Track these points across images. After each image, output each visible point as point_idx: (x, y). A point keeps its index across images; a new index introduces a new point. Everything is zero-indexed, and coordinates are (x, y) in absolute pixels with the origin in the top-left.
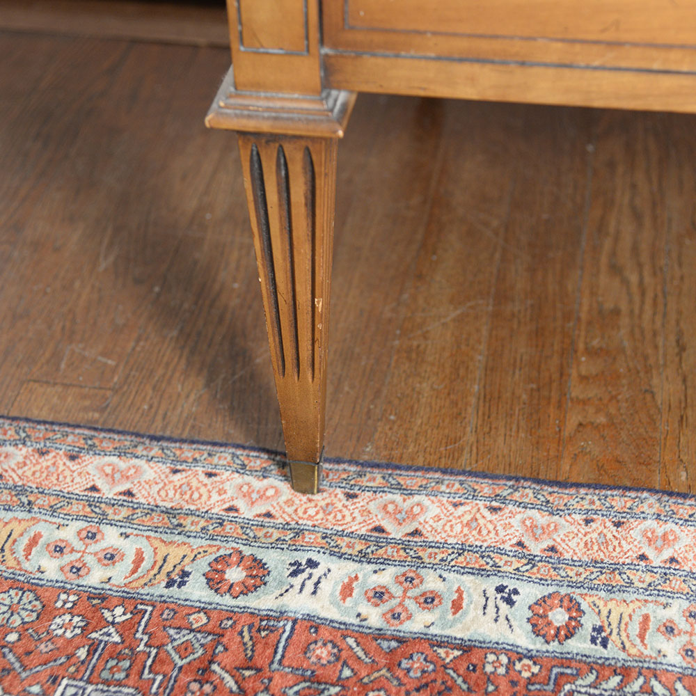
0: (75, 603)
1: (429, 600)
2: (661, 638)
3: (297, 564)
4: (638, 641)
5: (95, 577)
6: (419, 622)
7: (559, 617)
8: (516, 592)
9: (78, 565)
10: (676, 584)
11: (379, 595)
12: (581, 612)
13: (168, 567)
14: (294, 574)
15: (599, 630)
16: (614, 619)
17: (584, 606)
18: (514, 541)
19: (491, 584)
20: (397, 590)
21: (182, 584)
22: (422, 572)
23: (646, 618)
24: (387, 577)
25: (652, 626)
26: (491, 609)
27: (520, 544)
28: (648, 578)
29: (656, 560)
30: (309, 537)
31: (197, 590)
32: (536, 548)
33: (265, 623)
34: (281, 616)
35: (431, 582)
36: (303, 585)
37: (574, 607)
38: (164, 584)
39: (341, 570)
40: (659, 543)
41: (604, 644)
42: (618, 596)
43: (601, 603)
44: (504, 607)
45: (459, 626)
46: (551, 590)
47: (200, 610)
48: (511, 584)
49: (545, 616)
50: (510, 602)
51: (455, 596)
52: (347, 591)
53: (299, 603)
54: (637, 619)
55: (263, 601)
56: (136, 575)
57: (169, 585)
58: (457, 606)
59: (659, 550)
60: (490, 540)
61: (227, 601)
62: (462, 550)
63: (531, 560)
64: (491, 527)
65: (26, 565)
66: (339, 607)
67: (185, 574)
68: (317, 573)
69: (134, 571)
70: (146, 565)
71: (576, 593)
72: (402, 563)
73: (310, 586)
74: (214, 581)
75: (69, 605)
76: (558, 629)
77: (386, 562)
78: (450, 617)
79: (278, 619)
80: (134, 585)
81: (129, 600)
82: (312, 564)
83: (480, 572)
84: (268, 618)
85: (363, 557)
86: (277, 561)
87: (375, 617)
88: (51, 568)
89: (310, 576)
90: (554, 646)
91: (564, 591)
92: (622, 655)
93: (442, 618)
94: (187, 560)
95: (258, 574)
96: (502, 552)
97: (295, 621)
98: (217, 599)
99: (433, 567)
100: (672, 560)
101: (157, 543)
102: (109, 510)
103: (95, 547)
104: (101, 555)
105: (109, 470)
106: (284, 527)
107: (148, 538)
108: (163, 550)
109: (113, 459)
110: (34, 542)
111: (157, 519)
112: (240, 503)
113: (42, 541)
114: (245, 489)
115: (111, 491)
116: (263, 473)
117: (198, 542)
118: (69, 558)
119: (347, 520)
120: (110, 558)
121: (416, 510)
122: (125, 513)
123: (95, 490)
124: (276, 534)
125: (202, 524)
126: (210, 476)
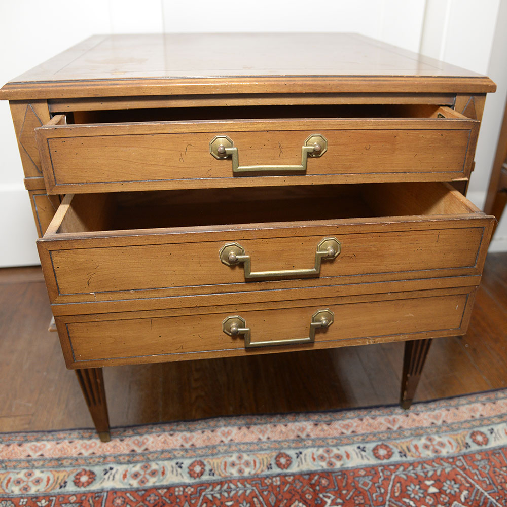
0: (27, 502)
1: (153, 473)
2: (231, 468)
3: (106, 470)
4: (223, 471)
5: (33, 490)
6: (152, 482)
7: (198, 469)
8: (182, 463)
9: (26, 487)
10: (233, 448)
11: (136, 475)
12: (204, 465)
13: (59, 481)
14: (105, 474)
15: (211, 470)
16: (216, 465)
17: (205, 463)
18: (180, 445)
19: (173, 463)
20: (142, 472)
21: (65, 486)
22: (150, 463)
23: (225, 463)
24: (138, 468)
25: (228, 465)
26: (175, 472)
27: (182, 446)
28: (225, 448)
29: (226, 441)
30: (109, 459)
31: (71, 488)
32: (187, 446)
33: (97, 495)
34: (102, 491)
35: (154, 466)
36: (109, 477)
37: (202, 464)
38: (58, 488)
39: (121, 469)
40: (226, 435)
41: (213, 475)
42: (215, 457)
43: (210, 461)
44: (179, 470)
45: (165, 480)
46: (193, 460)
47: (73, 495)
48: (180, 461)
49: (193, 470)
50: (181, 467)
51: (162, 470)
52: (125, 476)
53: (108, 485)
54: (223, 463)
55: (95, 487)
56: (48, 486)
57: (61, 487)
58: (163, 473)
59: (227, 437)
60: (172, 446)
61: (83, 489)
62: (163, 452)
63: (186, 450)
64: (171, 441)
65: (7, 491)
66: (122, 483)
67: (66, 482)
68: (113, 471)
69: (47, 485)
70: (51, 482)
71: (202, 459)
72: (142, 462)
73: (111, 477)
74: (77, 483)
75: (24, 503)
76: (198, 474)
77: (136, 462)
78: (161, 477)
79: (101, 493)
80: (48, 490)
81: (47, 497)
82: (111, 469)
83: (170, 459)
84: (98, 493)
85: (129, 462)
86: (98, 470)
87: (135, 484)
88: (16, 490)
89: (111, 474)
90: (197, 480)
91: (198, 459)
92: (220, 478)
93: (159, 478)
94: (66, 477)
95: (92, 476)
96: (176, 450)
97: (108, 492)
98: (78, 489)
99: (154, 461)
100: (231, 440)
101: (54, 472)
102: (35, 464)
103: (31, 479)
104: (34, 481)
105: (33, 447)
106: (100, 457)
107: (51, 471)
108: (57, 475)
109: (35, 443)
110: (9, 481)
111: (53, 463)
112: (83, 451)
113: (12, 480)
114: (84, 445)
115: (35, 456)
116: (90, 438)
117: (69, 469)
118: (22, 485)
119: (122, 449)
120: (38, 481)
121: (145, 441)
122: (41, 463)
123: (29, 456)
124: (97, 460)
125: (70, 461)
126: (70, 442)
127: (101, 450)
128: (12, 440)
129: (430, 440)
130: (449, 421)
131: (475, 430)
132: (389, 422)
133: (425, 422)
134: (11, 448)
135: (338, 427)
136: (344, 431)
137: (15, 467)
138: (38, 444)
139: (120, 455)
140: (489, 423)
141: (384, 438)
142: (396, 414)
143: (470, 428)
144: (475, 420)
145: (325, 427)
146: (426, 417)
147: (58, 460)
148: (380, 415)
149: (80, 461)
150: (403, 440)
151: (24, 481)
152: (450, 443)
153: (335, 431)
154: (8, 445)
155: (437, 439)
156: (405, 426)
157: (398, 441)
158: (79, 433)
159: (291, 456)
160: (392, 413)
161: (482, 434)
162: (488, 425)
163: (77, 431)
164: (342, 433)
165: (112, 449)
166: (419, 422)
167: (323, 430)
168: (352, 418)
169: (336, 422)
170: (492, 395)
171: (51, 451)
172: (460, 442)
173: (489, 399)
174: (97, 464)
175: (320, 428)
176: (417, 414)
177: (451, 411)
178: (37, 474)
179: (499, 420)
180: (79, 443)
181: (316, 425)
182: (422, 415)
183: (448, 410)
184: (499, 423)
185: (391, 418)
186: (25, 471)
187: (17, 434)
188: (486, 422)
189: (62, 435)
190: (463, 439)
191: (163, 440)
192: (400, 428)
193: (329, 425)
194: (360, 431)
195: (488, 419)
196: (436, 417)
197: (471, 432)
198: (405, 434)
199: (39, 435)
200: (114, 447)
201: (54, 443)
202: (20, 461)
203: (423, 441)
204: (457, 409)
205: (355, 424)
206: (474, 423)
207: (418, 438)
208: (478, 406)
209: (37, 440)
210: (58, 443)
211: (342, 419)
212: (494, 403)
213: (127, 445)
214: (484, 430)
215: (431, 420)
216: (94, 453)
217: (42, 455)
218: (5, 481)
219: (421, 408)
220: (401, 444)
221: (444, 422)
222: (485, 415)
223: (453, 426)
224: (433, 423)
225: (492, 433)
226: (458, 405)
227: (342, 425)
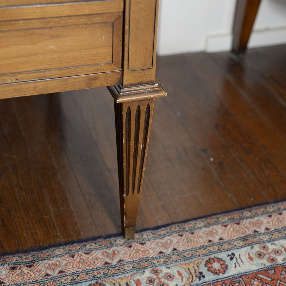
129: (156, 272)
130: (181, 249)
131: (212, 256)
132: (108, 256)
133: (151, 251)
135: (43, 268)
136: (49, 272)
140: (230, 247)
141: (99, 276)
142: (117, 246)
143: (205, 255)
144: (214, 244)
145: (25, 270)
146: (153, 246)
148: (97, 249)
150: (122, 276)
152: (180, 274)
153: (37, 274)
155: (164, 270)
156: (127, 259)
157: (116, 278)
160: (112, 245)
161: (219, 260)
162: (228, 250)
164: (47, 275)
166: (144, 252)
167: (22, 274)
168: (61, 256)
170: (236, 215)
172: (193, 271)
173: (232, 220)
175: (18, 271)
176: (143, 244)
177: (183, 237)
179: (242, 243)
181: (13, 269)
182: (148, 243)
183: (181, 236)
184: (242, 247)
185: (110, 251)
188: (226, 246)
190: (196, 268)
192: (120, 261)
193: (30, 267)
194: (71, 270)
195: (229, 243)
196: (165, 246)
197: (206, 258)
198: (126, 268)
203: (148, 273)
204: (193, 233)
205: (64, 262)
206: (211, 249)
207: (142, 271)
208: (219, 228)
211: (48, 258)
212: (238, 224)
214: (223, 255)
215: (159, 250)
219: (148, 236)
220: (120, 280)
221: (175, 249)
222: (226, 238)
223: (185, 254)
224: (161, 252)
225: (231, 259)
226: (194, 228)
227: (47, 265)
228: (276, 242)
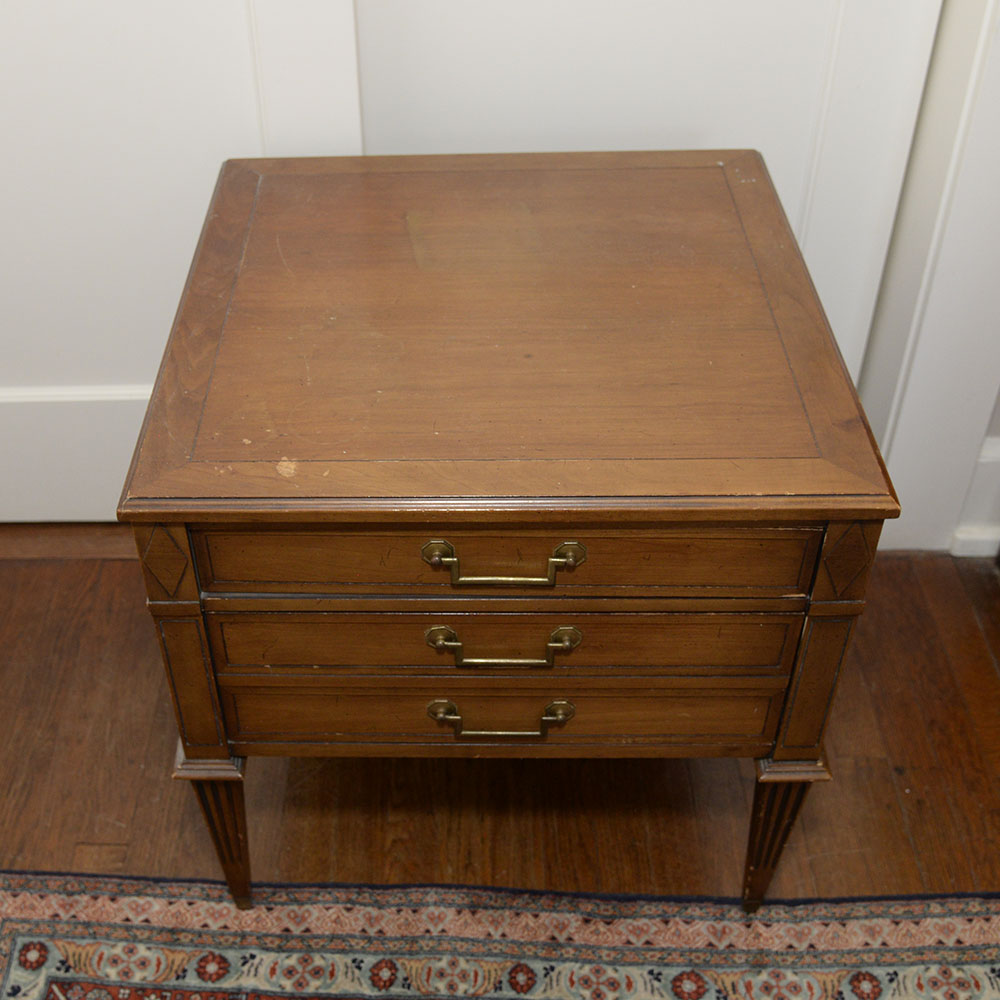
0: (129, 995)
1: (317, 972)
2: (437, 979)
3: (244, 958)
4: (425, 983)
5: (137, 977)
6: (314, 986)
7: (385, 974)
8: (362, 961)
9: (127, 970)
10: (445, 945)
11: (290, 972)
12: (396, 970)
13: (175, 968)
14: (244, 964)
15: (406, 979)
16: (414, 972)
17: (399, 965)
18: (360, 929)
19: (348, 959)
20: (300, 969)
21: (184, 977)
22: (312, 954)
23: (430, 969)
24: (293, 961)
25: (433, 974)
26: (350, 974)
27: (364, 931)
28: (431, 944)
29: (435, 932)
30: (250, 939)
31: (192, 981)
32: (372, 932)
34: (239, 991)
35: (318, 961)
36: (249, 971)
37: (393, 967)
38: (174, 978)
39: (266, 959)
40: (436, 920)
41: (409, 988)
42: (415, 957)
43: (406, 963)
44: (357, 971)
45: (334, 986)
46: (380, 957)
47: (196, 992)
48: (359, 957)
49: (377, 975)
50: (359, 968)
51: (330, 969)
52: (273, 971)
53: (249, 982)
54: (426, 970)
55: (228, 984)
56: (159, 974)
57: (178, 978)
58: (332, 974)
59: (436, 925)
60: (347, 930)
61: (210, 985)
62: (333, 938)
63: (370, 940)
64: (347, 921)
65: (100, 973)
66: (269, 981)
67: (185, 971)
68: (256, 961)
69: (157, 971)
70: (163, 967)
71: (394, 958)
72: (300, 951)
73: (253, 970)
74: (201, 973)
75: (126, 996)
76: (385, 982)
77: (291, 950)
78: (329, 981)
79: (238, 994)
80: (159, 980)
81: (158, 990)
82: (253, 957)
83: (343, 951)
84: (232, 993)
85: (280, 949)
86: (232, 955)
87: (288, 985)
88: (113, 974)
89: (252, 965)
90: (383, 992)
91: (388, 957)
92: (418, 993)
93: (325, 983)
94: (185, 962)
95: (224, 964)
96: (353, 937)
97: (247, 994)
98: (204, 984)
99: (318, 951)
100: (443, 931)
101: (167, 952)
102: (138, 933)
103: (134, 958)
104: (138, 963)
105: (134, 906)
106: (235, 934)
107: (162, 949)
108: (171, 956)
109: (135, 898)
110: (101, 958)
111: (165, 936)
112: (209, 921)
113: (105, 957)
114: (211, 911)
115: (137, 920)
116: (220, 899)
117: (189, 949)
118: (121, 966)
119: (269, 925)
120: (143, 964)
121: (306, 915)
122: (147, 934)
123: (128, 920)
124: (231, 939)
125: (190, 937)
126: (190, 904)
127: (237, 922)
128: (100, 889)
129: (777, 976)
130: (821, 947)
131: (864, 970)
132: (715, 934)
133: (777, 941)
134: (100, 902)
135: (624, 931)
136: (633, 939)
137: (108, 937)
138: (141, 901)
139: (266, 935)
140: (894, 960)
141: (697, 961)
142: (730, 919)
143: (854, 966)
144: (871, 951)
145: (602, 927)
146: (781, 933)
147: (172, 931)
148: (702, 918)
149: (205, 937)
150: (729, 970)
151: (123, 961)
152: (810, 988)
153: (616, 937)
154: (95, 898)
155: (790, 976)
156: (741, 945)
157: (720, 971)
158: (203, 889)
159: (536, 971)
160: (722, 917)
161: (872, 978)
162: (891, 965)
163: (200, 885)
164: (629, 942)
165: (254, 924)
166: (766, 939)
167: (596, 932)
168: (651, 917)
169: (622, 920)
170: (918, 907)
171: (161, 916)
172: (829, 987)
173: (910, 914)
174: (232, 946)
175: (592, 928)
176: (767, 926)
177: (829, 929)
178: (142, 951)
179: (914, 958)
180: (203, 906)
181: (587, 921)
182: (775, 926)
183: (827, 925)
184: (912, 964)
185: (719, 926)
186: (124, 944)
187: (106, 880)
188: (888, 957)
189: (175, 889)
190: (836, 983)
191: (334, 917)
192: (731, 946)
193: (608, 923)
194: (661, 942)
195: (895, 952)
196: (800, 936)
197: (854, 972)
198: (736, 959)
199: (141, 884)
200: (258, 920)
201: (164, 901)
202: (114, 926)
203: (764, 976)
204: (844, 925)
205: (654, 929)
206: (865, 957)
207: (758, 969)
208: (884, 924)
209: (139, 894)
210: (171, 903)
211: (633, 916)
213: (278, 919)
214: (880, 972)
215: (788, 941)
216: (225, 927)
217: (147, 921)
218: (96, 958)
219: (777, 913)
220: (724, 976)
221: (812, 946)
222: (893, 943)
223: (825, 958)
224: (791, 947)
225: (891, 980)
226: (848, 917)
227: (631, 928)
228: (966, 967)
